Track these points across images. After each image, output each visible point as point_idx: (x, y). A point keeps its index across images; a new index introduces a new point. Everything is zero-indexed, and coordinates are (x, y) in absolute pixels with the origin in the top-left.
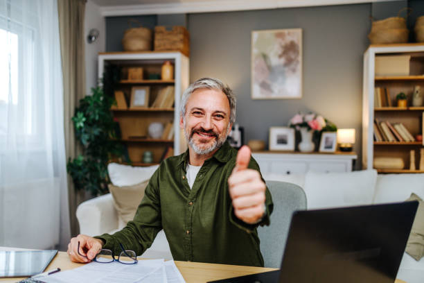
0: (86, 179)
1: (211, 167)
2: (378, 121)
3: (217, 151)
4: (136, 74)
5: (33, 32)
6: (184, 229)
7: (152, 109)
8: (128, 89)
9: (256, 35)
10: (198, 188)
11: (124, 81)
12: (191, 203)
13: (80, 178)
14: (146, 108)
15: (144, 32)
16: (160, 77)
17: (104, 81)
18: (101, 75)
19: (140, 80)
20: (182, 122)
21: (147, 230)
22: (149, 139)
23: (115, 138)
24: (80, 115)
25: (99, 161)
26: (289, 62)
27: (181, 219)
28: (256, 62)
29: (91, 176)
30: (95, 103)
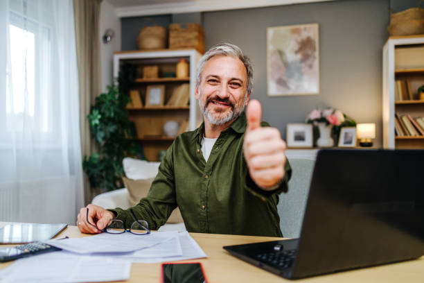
0: (102, 177)
1: (228, 138)
2: (399, 115)
3: (234, 122)
4: (151, 73)
5: (49, 30)
6: (199, 204)
7: (168, 107)
8: (143, 88)
9: (271, 32)
10: (214, 161)
11: (139, 80)
12: (207, 177)
13: (95, 176)
14: (162, 106)
15: (159, 31)
16: (174, 75)
17: (120, 80)
18: (116, 74)
19: (155, 79)
20: (197, 92)
21: (160, 207)
22: (164, 138)
23: (131, 137)
24: (96, 113)
25: (115, 159)
26: (306, 58)
27: (196, 194)
28: (271, 59)
29: (107, 175)
30: (110, 101)
